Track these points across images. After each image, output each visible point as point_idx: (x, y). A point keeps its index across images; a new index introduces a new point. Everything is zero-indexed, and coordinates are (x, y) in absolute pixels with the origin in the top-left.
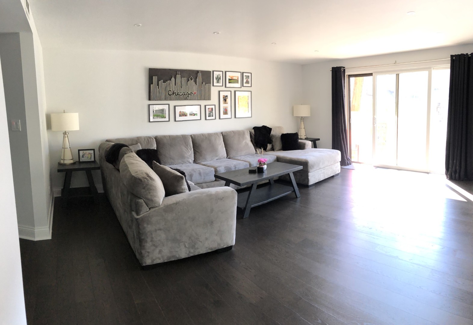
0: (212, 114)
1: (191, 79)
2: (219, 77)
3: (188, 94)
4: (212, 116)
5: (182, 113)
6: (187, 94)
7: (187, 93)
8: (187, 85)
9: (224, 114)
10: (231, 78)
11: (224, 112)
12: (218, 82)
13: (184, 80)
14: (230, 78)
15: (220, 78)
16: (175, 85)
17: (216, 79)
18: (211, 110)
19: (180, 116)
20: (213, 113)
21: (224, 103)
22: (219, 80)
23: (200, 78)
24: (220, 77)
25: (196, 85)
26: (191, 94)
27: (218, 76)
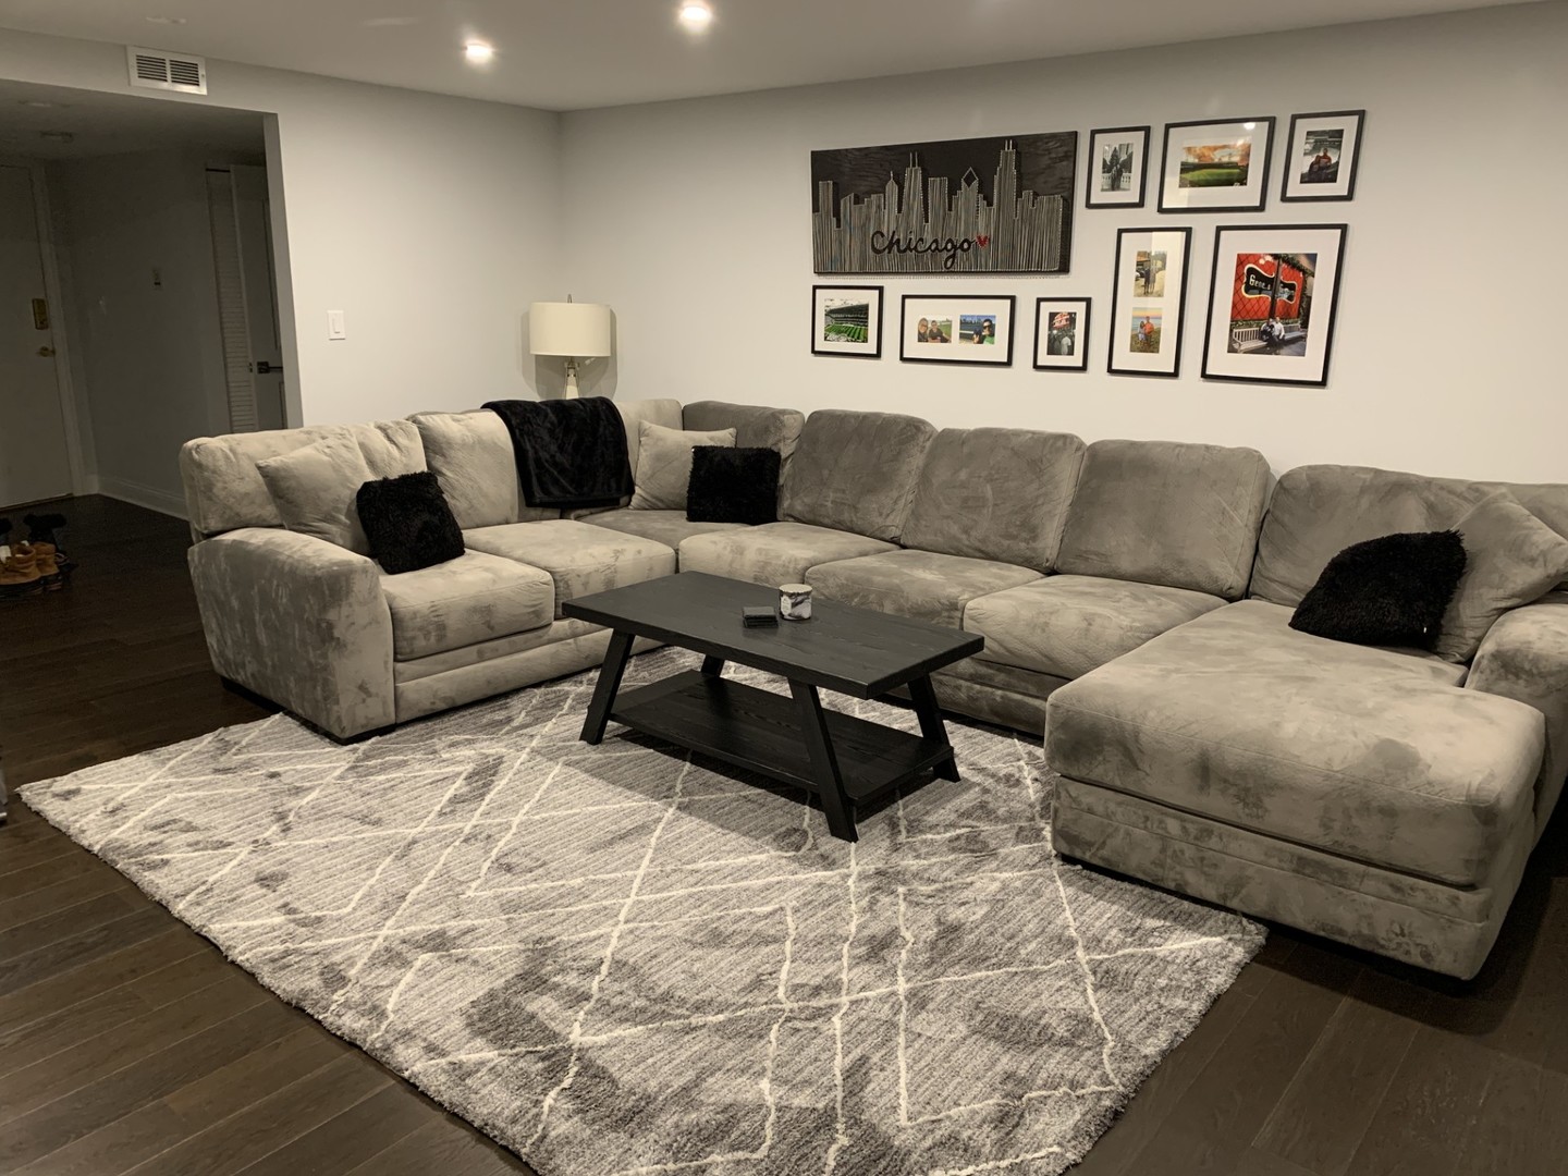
0: (1066, 341)
1: (969, 181)
2: (1123, 157)
3: (954, 247)
4: (1065, 349)
5: (930, 326)
6: (949, 246)
7: (950, 241)
8: (950, 209)
9: (1131, 351)
10: (1199, 157)
11: (1134, 337)
12: (1115, 185)
13: (938, 184)
14: (1192, 160)
15: (1127, 166)
16: (900, 211)
17: (1106, 168)
18: (1064, 322)
19: (922, 338)
20: (1072, 337)
21: (1142, 290)
22: (1119, 173)
23: (1006, 174)
24: (1130, 157)
25: (990, 204)
26: (966, 246)
27: (1115, 156)
